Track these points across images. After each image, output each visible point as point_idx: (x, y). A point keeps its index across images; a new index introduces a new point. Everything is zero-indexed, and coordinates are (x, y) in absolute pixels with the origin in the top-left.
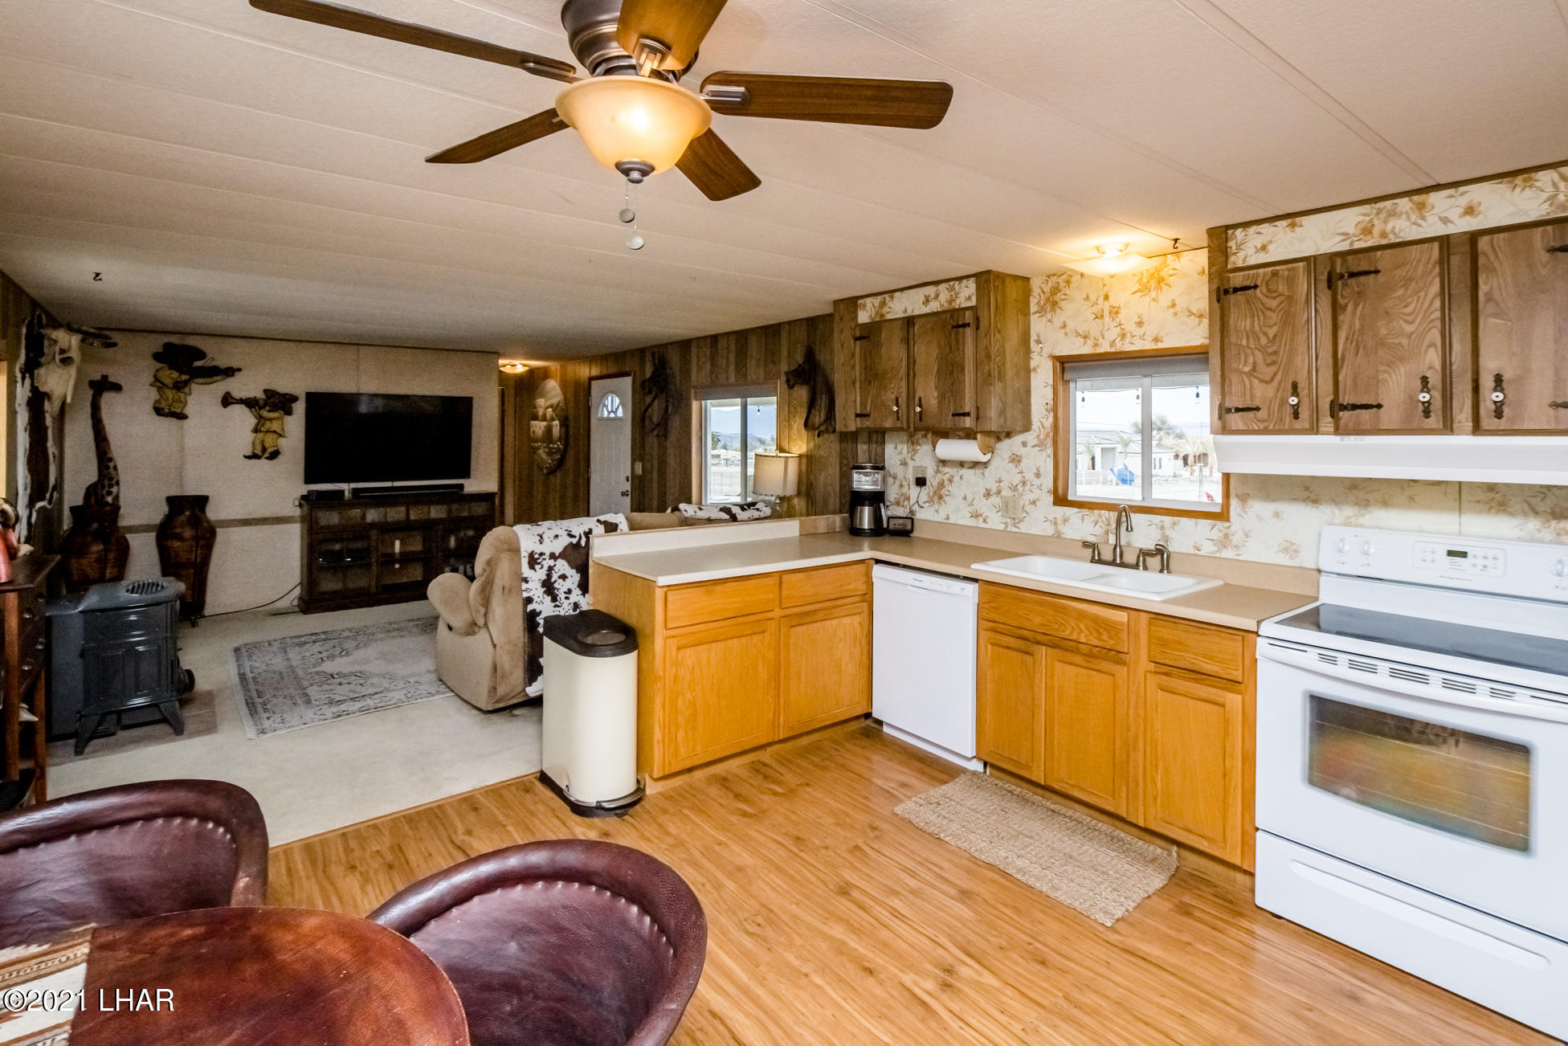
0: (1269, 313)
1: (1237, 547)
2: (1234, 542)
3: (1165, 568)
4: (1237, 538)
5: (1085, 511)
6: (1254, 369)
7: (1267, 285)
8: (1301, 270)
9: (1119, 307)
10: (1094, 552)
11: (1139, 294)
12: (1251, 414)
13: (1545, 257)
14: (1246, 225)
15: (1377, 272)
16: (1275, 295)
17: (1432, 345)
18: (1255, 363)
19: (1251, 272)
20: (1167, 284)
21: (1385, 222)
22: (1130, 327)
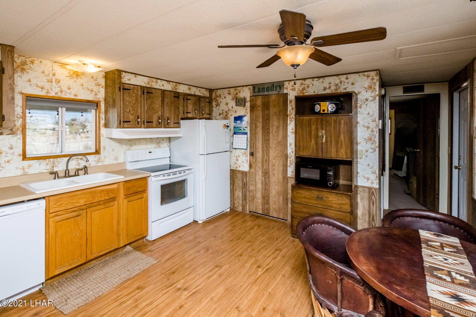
0: (133, 97)
1: (102, 161)
2: (102, 160)
3: (86, 173)
4: (102, 159)
5: (41, 161)
6: (130, 111)
7: (133, 90)
8: (139, 88)
9: (60, 80)
10: (55, 175)
11: (69, 78)
12: (129, 123)
13: (173, 97)
14: (126, 72)
15: (152, 93)
16: (134, 93)
17: (160, 110)
18: (130, 110)
19: (130, 86)
20: (80, 77)
21: (152, 83)
22: (65, 88)
